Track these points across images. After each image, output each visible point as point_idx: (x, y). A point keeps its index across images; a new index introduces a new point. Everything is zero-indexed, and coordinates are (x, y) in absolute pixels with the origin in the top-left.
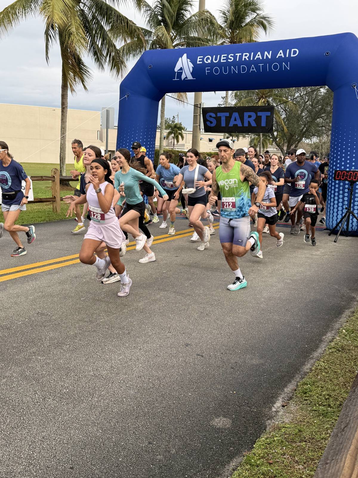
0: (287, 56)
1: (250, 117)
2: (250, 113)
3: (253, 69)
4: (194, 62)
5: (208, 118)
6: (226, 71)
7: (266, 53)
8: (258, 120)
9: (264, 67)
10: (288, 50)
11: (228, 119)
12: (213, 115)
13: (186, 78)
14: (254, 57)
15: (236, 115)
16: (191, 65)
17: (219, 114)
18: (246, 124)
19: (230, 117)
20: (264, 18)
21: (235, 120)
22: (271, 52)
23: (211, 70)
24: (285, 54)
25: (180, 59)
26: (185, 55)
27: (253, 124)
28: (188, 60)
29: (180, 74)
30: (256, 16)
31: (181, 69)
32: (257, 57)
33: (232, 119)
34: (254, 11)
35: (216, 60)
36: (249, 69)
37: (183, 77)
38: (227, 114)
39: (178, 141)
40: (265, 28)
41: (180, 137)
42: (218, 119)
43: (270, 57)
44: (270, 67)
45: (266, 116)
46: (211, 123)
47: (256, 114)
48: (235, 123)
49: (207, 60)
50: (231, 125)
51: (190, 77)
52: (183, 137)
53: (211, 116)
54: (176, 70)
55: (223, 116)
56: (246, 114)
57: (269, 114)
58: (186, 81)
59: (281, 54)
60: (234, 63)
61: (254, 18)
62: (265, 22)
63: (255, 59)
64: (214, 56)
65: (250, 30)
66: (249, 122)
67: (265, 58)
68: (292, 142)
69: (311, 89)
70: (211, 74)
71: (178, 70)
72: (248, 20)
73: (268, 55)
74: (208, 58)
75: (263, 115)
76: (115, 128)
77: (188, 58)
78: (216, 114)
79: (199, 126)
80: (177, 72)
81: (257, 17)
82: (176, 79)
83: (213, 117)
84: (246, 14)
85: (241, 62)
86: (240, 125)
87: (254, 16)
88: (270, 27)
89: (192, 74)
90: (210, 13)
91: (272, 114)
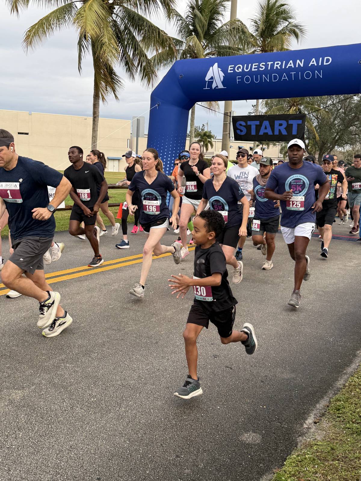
0: (320, 64)
1: (281, 125)
2: (281, 122)
3: (285, 77)
4: (225, 71)
5: (238, 126)
6: (257, 80)
7: (298, 61)
8: (289, 128)
9: (296, 76)
10: (321, 58)
11: (258, 128)
12: (243, 123)
13: (217, 87)
14: (286, 65)
15: (266, 123)
16: (222, 74)
17: (249, 123)
18: (277, 133)
19: (260, 125)
20: (296, 26)
21: (266, 128)
22: (303, 60)
23: (242, 79)
24: (318, 63)
25: (211, 68)
26: (216, 65)
27: (284, 133)
28: (219, 69)
29: (210, 83)
30: (288, 24)
31: (212, 78)
32: (289, 65)
33: (263, 127)
34: (285, 19)
35: (247, 69)
36: (280, 77)
37: (214, 86)
38: (258, 123)
39: (207, 149)
40: (297, 36)
41: (209, 145)
42: (248, 128)
43: (302, 65)
44: (302, 76)
45: (298, 124)
46: (241, 131)
47: (287, 122)
48: (266, 131)
49: (238, 70)
50: (261, 133)
51: (221, 86)
52: (212, 145)
53: (241, 125)
54: (207, 78)
55: (253, 124)
56: (277, 123)
57: (300, 122)
58: (217, 90)
59: (313, 62)
60: (266, 72)
61: (286, 27)
62: (297, 30)
63: (287, 67)
64: (246, 65)
65: (282, 38)
66: (280, 130)
67: (297, 66)
68: (324, 150)
69: (344, 97)
70: (242, 82)
71: (209, 79)
72: (280, 28)
73: (300, 63)
74: (240, 67)
75: (295, 123)
76: (145, 136)
77: (218, 67)
78: (246, 123)
79: (228, 135)
80: (208, 81)
81: (290, 25)
82: (206, 88)
83: (243, 126)
84: (277, 23)
85: (272, 70)
86: (270, 133)
87: (286, 24)
88: (302, 35)
89: (223, 83)
90: (241, 22)
91: (303, 122)
